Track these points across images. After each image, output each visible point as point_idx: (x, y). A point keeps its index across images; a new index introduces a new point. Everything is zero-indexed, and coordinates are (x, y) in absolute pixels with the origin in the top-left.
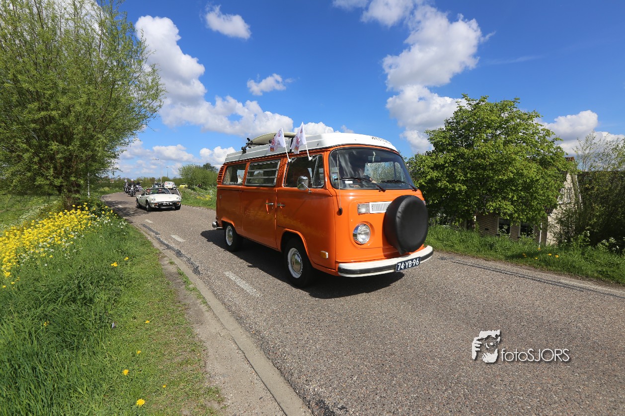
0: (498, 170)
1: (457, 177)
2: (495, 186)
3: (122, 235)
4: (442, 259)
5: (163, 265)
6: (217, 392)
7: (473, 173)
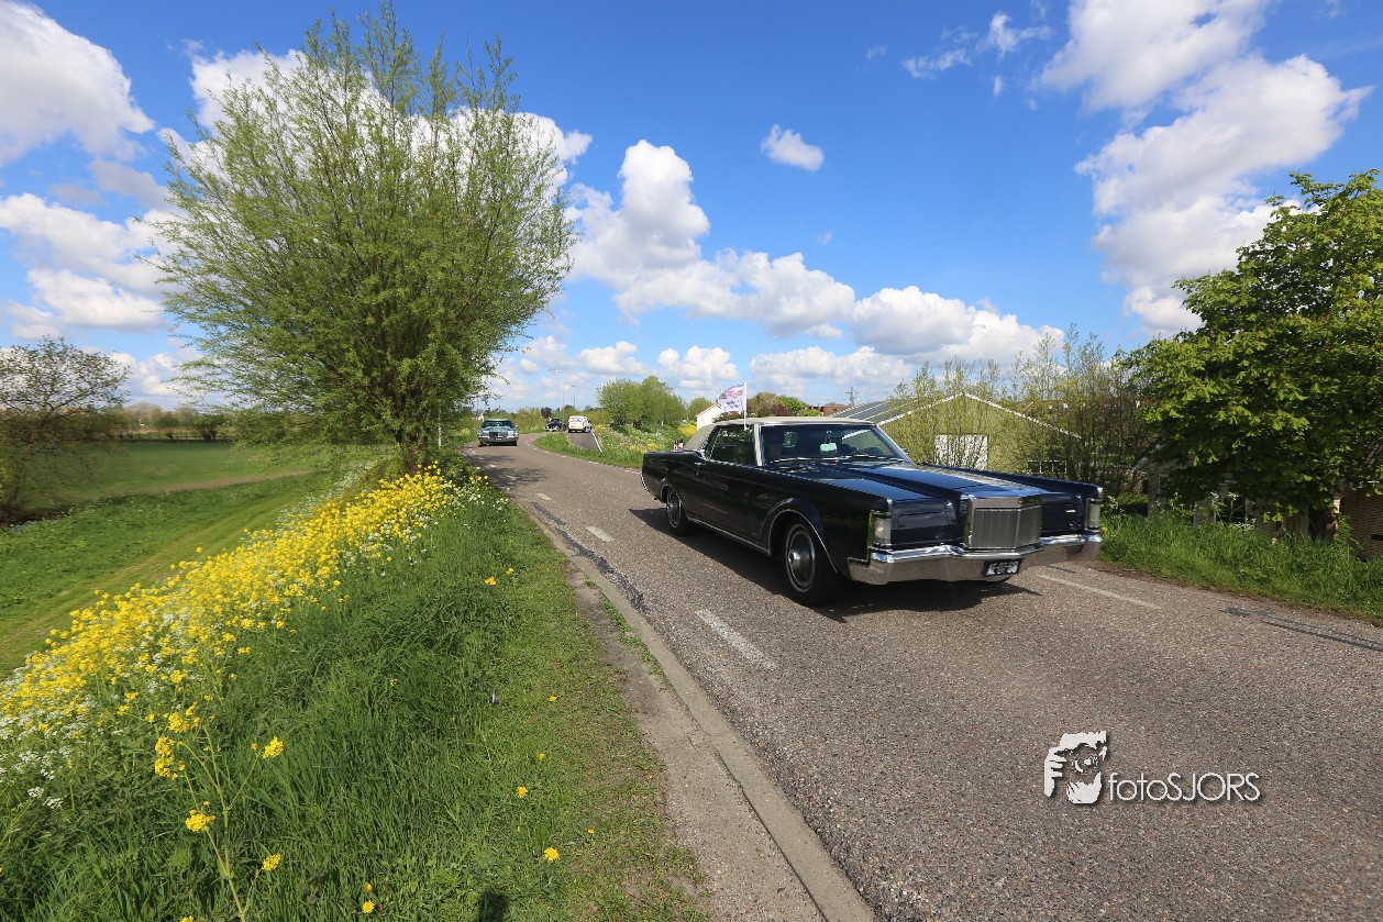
3: (500, 523)
5: (575, 588)
6: (691, 860)
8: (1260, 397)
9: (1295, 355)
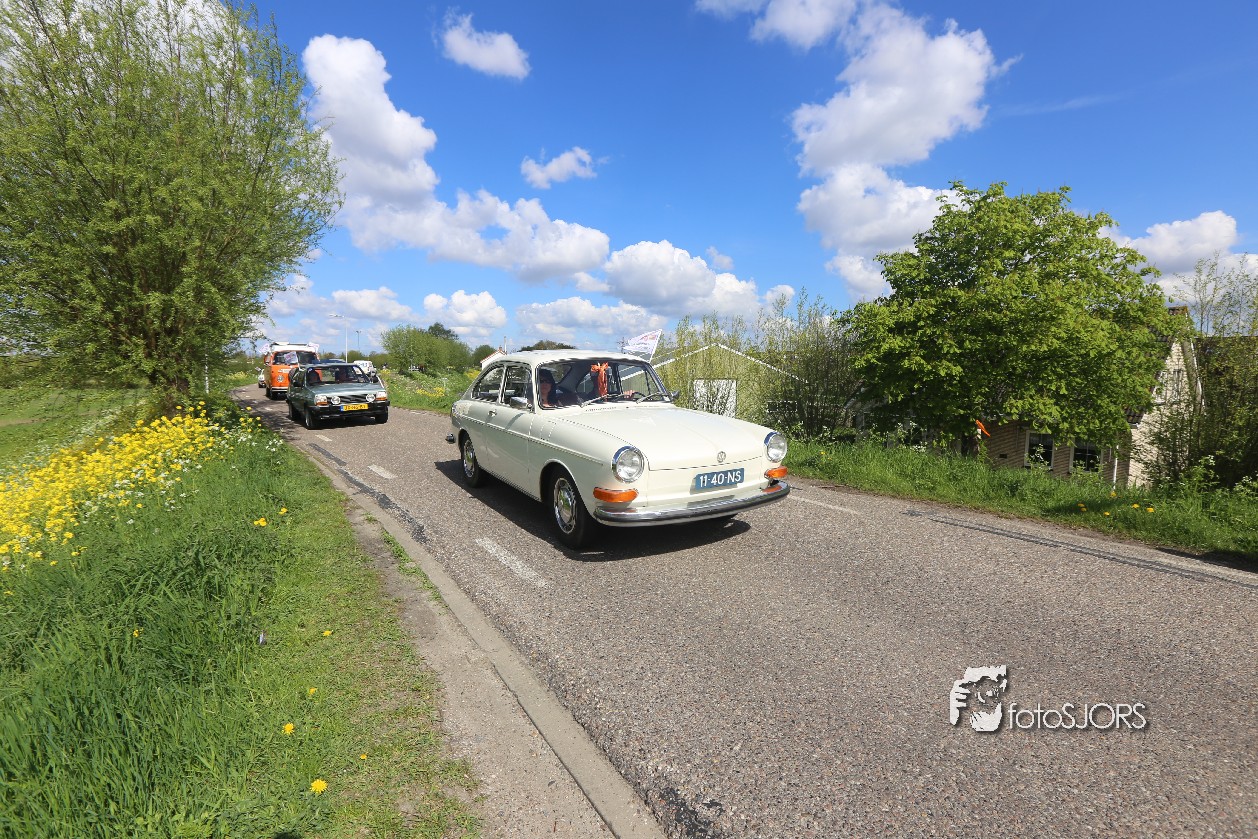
0: (1028, 334)
1: (942, 348)
2: (1021, 366)
3: (273, 464)
4: (912, 514)
5: (355, 524)
6: (467, 771)
7: (975, 341)
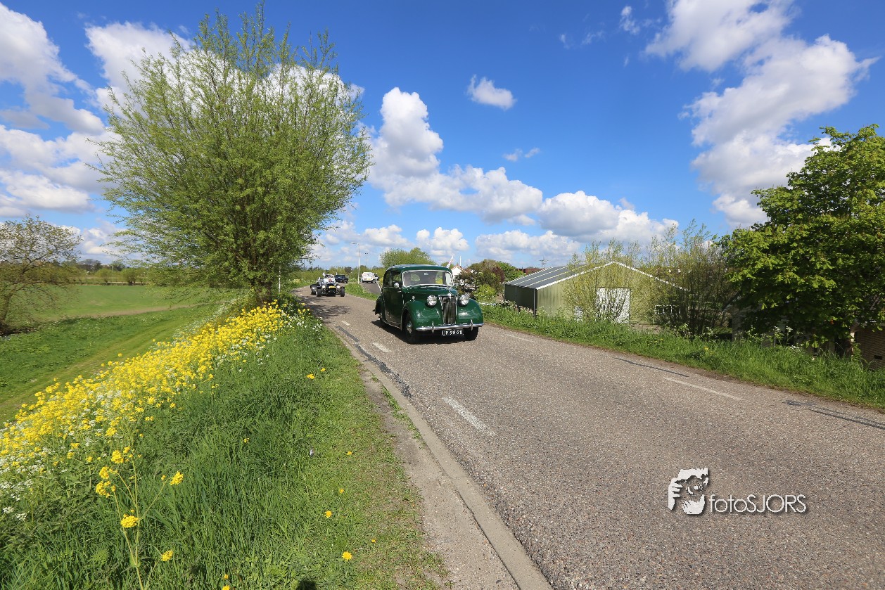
3: (317, 339)
5: (365, 381)
6: (439, 561)
8: (805, 266)
9: (826, 240)
